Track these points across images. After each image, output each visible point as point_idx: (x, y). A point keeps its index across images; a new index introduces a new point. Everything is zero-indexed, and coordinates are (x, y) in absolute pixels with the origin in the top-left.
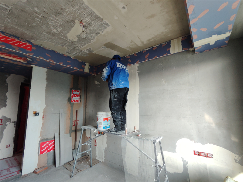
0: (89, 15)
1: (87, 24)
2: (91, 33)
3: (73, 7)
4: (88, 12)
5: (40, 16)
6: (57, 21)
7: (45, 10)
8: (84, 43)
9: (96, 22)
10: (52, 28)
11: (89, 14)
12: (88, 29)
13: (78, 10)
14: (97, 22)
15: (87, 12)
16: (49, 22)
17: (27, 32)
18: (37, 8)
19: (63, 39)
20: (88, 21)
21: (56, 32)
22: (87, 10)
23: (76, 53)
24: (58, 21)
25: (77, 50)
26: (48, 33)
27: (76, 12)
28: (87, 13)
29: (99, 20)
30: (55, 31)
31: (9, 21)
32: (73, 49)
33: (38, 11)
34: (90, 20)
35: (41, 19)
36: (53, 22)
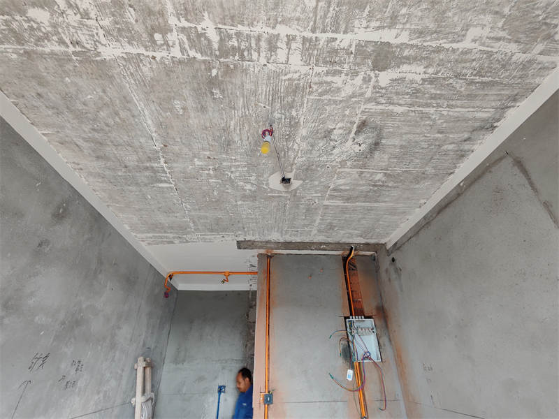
0: (272, 99)
1: (287, 129)
2: (312, 146)
3: (234, 109)
4: (266, 95)
5: (211, 172)
6: (237, 163)
7: (207, 153)
8: (316, 183)
9: (300, 106)
10: (241, 183)
11: (270, 99)
12: (298, 140)
13: (246, 106)
14: (303, 103)
15: (263, 96)
16: (229, 174)
17: (219, 215)
18: (196, 159)
19: (274, 197)
20: (283, 117)
21: (253, 189)
22: (260, 91)
23: (320, 217)
24: (238, 161)
25: (316, 209)
26: (244, 198)
27: (246, 116)
28: (265, 98)
29: (302, 97)
30: (248, 187)
31: (188, 207)
32: (308, 210)
33: (200, 163)
34: (285, 110)
35: (215, 176)
36: (233, 169)
